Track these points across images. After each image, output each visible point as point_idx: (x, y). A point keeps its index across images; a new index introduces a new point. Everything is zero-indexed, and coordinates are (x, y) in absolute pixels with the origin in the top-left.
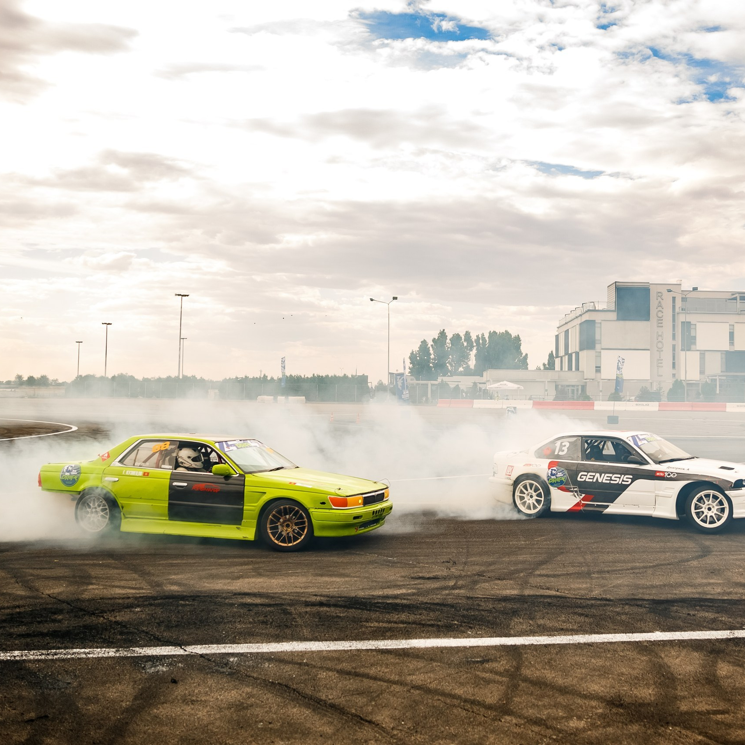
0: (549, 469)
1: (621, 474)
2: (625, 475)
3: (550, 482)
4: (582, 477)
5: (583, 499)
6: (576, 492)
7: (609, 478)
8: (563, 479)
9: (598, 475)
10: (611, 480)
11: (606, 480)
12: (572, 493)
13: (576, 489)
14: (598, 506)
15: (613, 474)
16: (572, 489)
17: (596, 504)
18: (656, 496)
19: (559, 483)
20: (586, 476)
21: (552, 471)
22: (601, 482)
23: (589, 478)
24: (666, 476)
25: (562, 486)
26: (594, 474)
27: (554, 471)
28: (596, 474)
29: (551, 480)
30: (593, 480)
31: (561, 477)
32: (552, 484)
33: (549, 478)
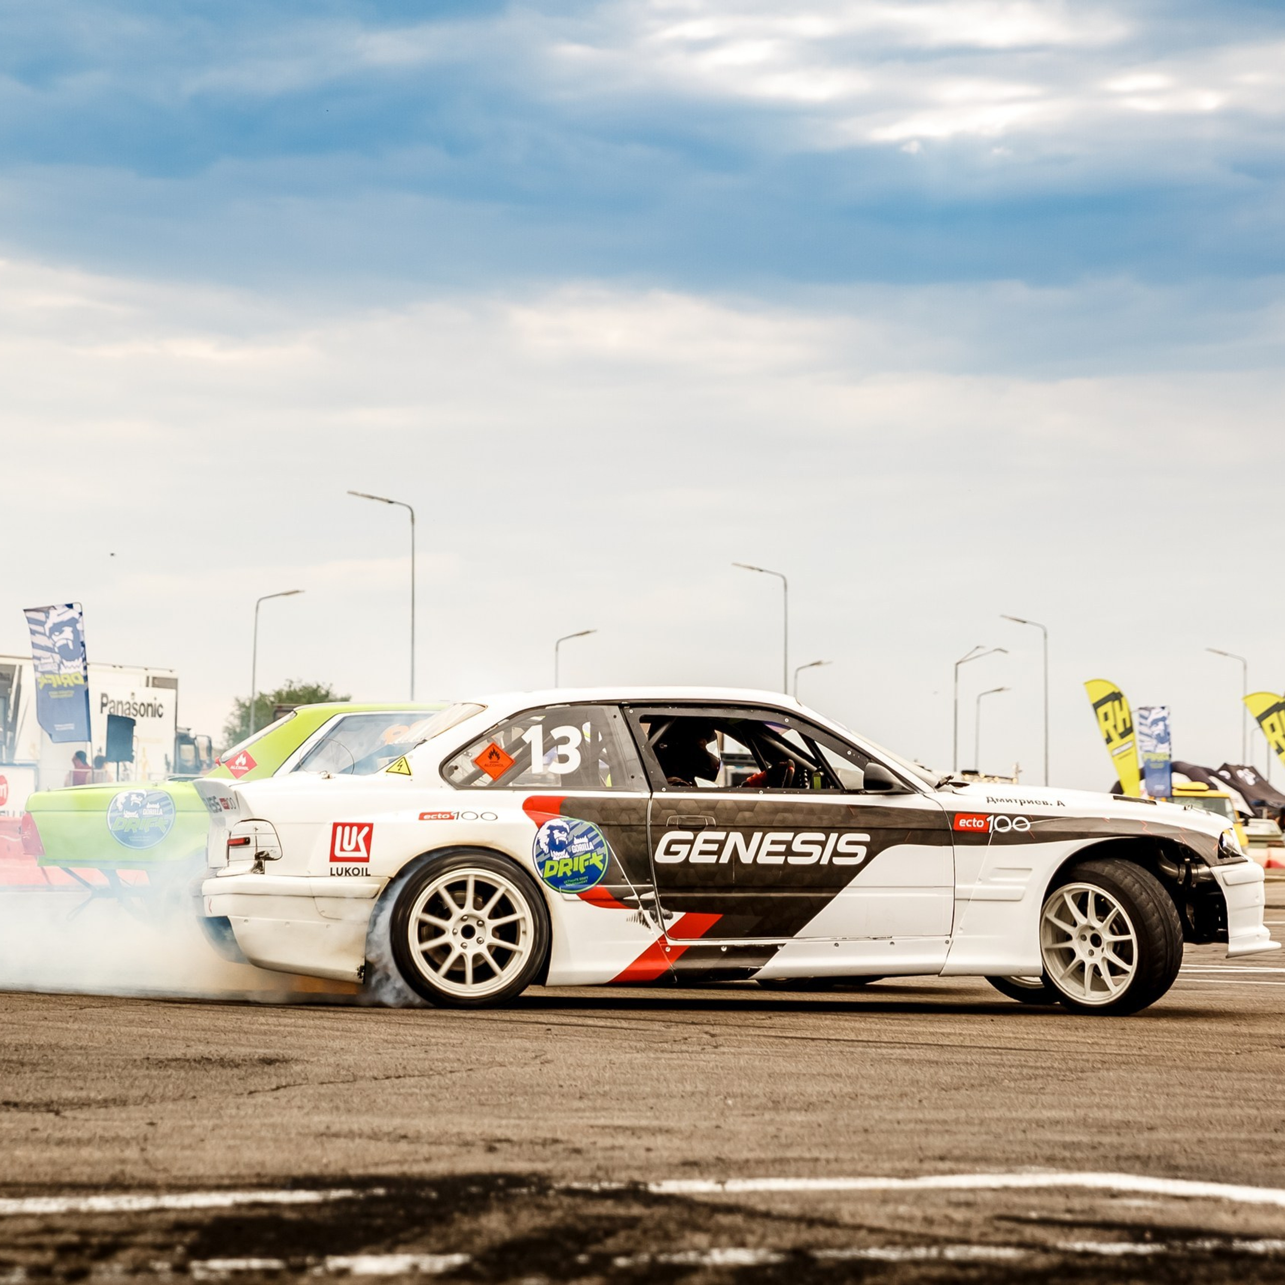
0: (540, 826)
1: (827, 830)
2: (841, 831)
3: (548, 874)
4: (674, 848)
5: (675, 933)
6: (647, 904)
7: (782, 848)
8: (596, 860)
9: (736, 838)
10: (789, 852)
11: (769, 854)
12: (634, 912)
13: (650, 896)
14: (734, 952)
15: (797, 829)
16: (633, 895)
17: (725, 946)
18: (958, 899)
19: (583, 875)
20: (689, 846)
21: (551, 832)
22: (750, 861)
23: (702, 853)
24: (994, 828)
25: (593, 886)
26: (724, 834)
27: (560, 832)
28: (731, 834)
29: (552, 868)
30: (716, 857)
31: (588, 855)
32: (557, 882)
33: (542, 858)
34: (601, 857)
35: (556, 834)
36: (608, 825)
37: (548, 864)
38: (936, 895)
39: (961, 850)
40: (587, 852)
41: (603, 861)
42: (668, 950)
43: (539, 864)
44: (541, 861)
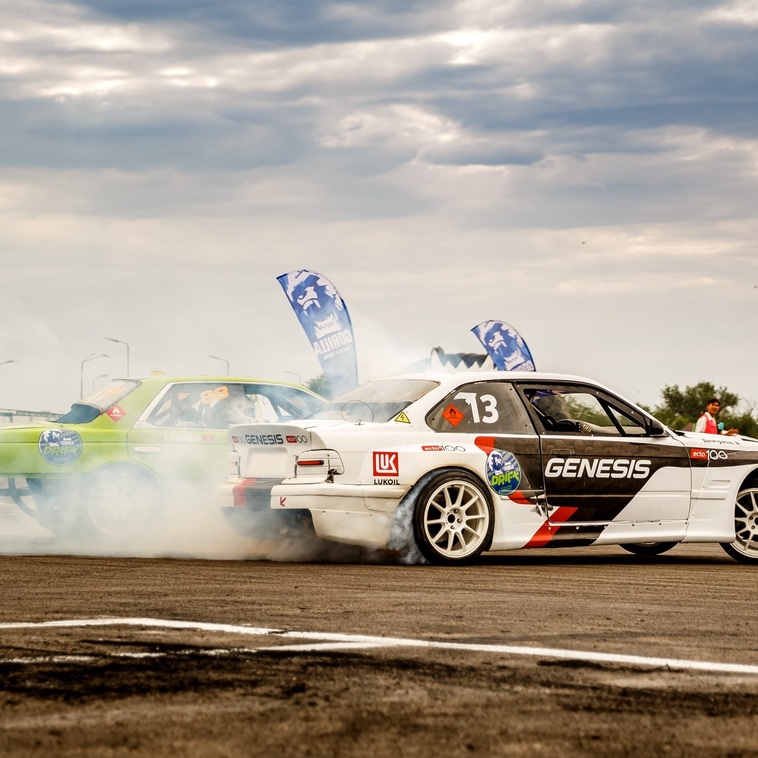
0: (488, 455)
1: (630, 458)
2: (638, 458)
3: (494, 484)
4: (555, 468)
7: (608, 468)
8: (515, 475)
10: (612, 471)
11: (603, 472)
12: (534, 506)
14: (583, 530)
16: (534, 496)
17: (578, 526)
18: (692, 498)
19: (510, 484)
20: (562, 467)
21: (494, 458)
22: (593, 476)
23: (569, 471)
24: (710, 457)
25: (514, 491)
26: (580, 460)
27: (498, 459)
28: (583, 460)
29: (495, 480)
30: (575, 474)
31: (512, 473)
32: (497, 488)
33: (491, 474)
34: (518, 474)
35: (496, 460)
36: (520, 454)
37: (493, 477)
38: (681, 496)
39: (695, 469)
40: (511, 470)
41: (519, 476)
42: (550, 529)
43: (489, 477)
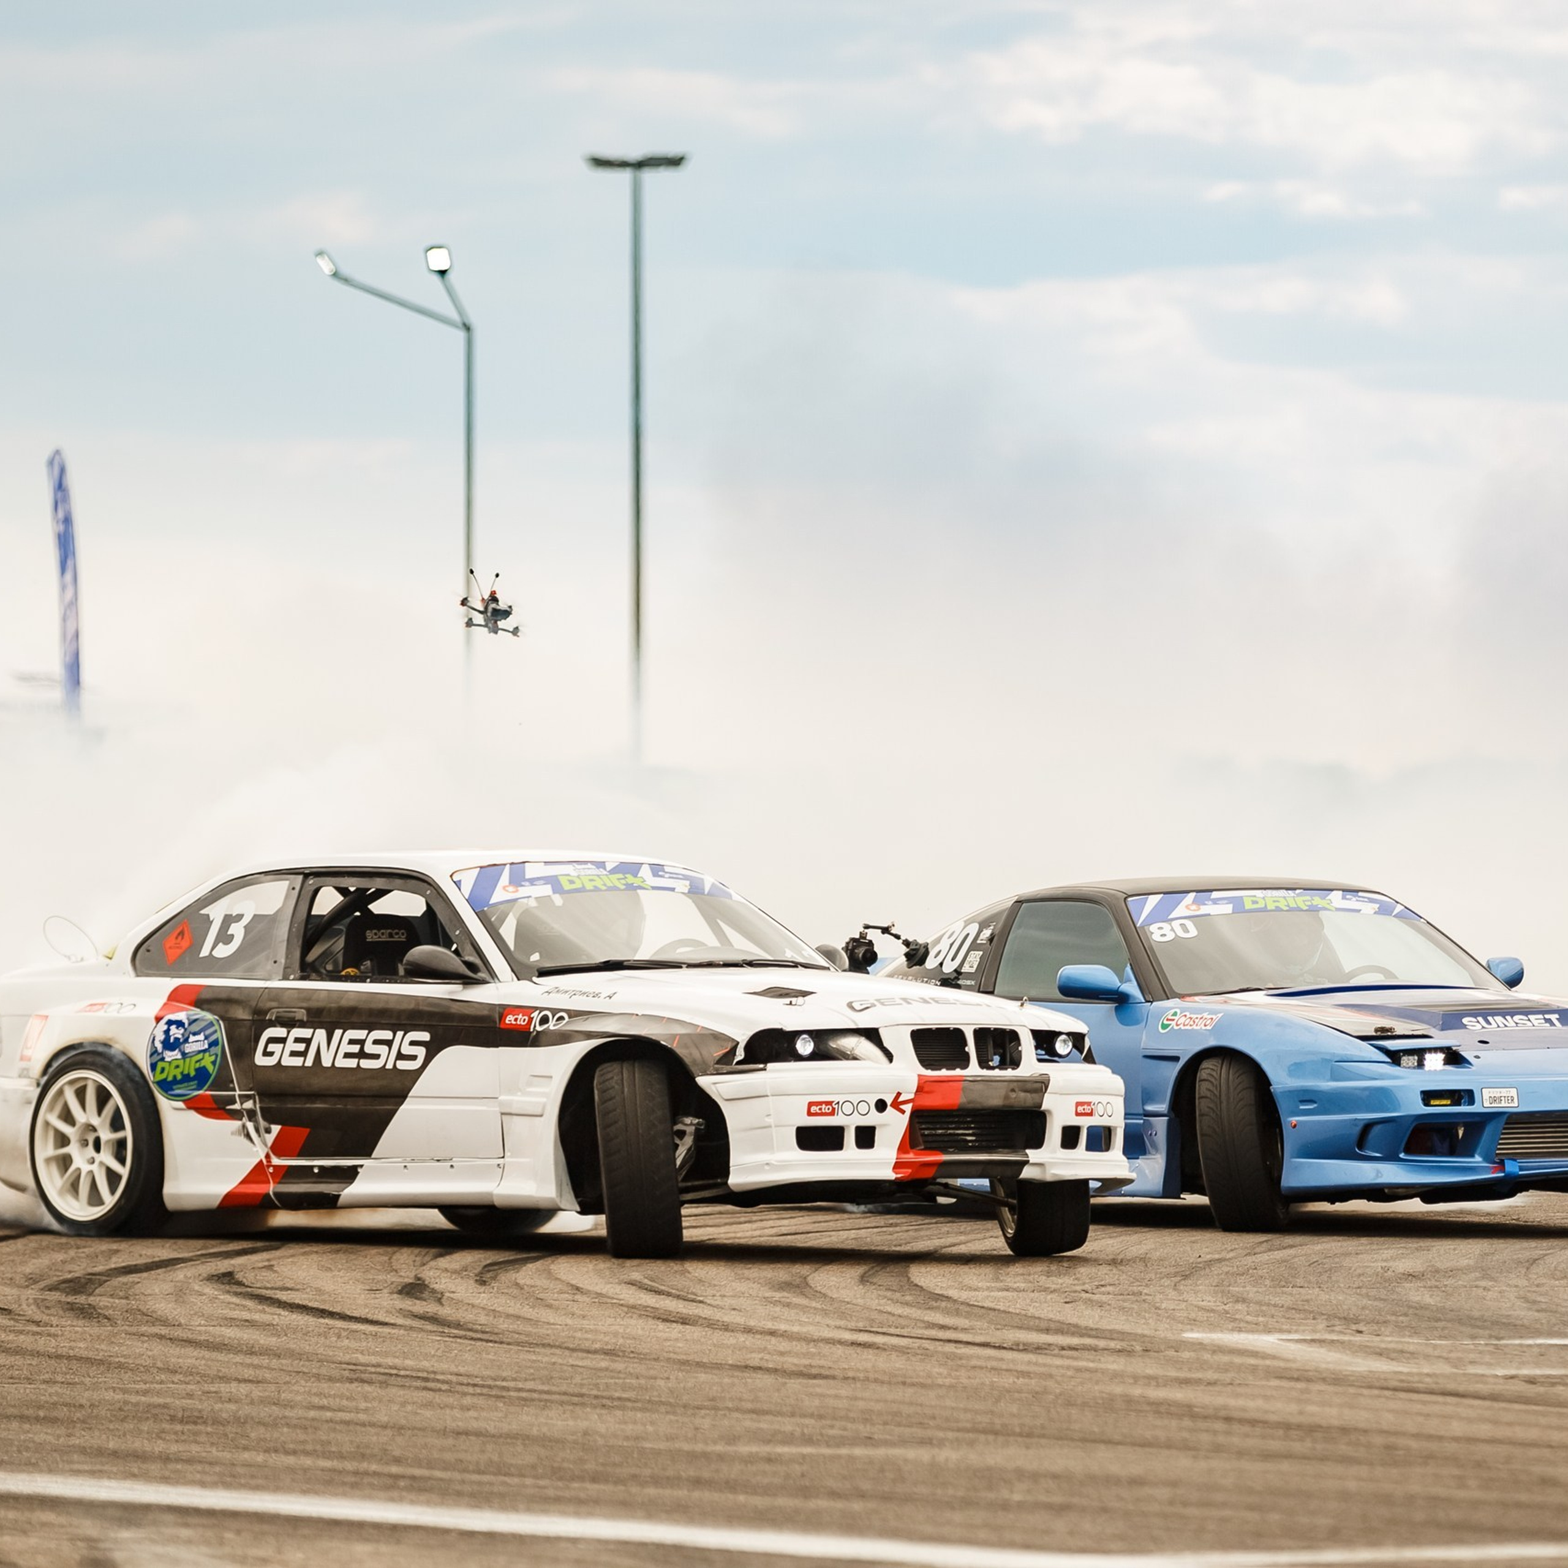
0: (159, 1020)
1: (393, 1027)
2: (405, 1029)
3: (159, 1077)
4: (270, 1048)
5: (276, 1148)
6: (251, 1115)
8: (207, 1062)
9: (321, 1036)
10: (362, 1054)
11: (346, 1056)
12: (237, 1124)
13: (250, 1105)
14: (324, 1174)
17: (316, 1167)
18: (504, 1114)
20: (282, 1045)
21: (169, 1027)
22: (330, 1065)
23: (292, 1054)
24: (537, 1026)
25: (201, 1092)
26: (312, 1031)
27: (178, 1027)
28: (318, 1031)
29: (163, 1070)
30: (303, 1059)
31: (200, 1056)
32: (166, 1086)
33: (155, 1058)
34: (213, 1058)
35: (173, 1029)
37: (160, 1065)
38: (484, 1108)
40: (200, 1052)
41: (214, 1063)
42: (273, 1170)
43: (152, 1064)
44: (154, 1061)
